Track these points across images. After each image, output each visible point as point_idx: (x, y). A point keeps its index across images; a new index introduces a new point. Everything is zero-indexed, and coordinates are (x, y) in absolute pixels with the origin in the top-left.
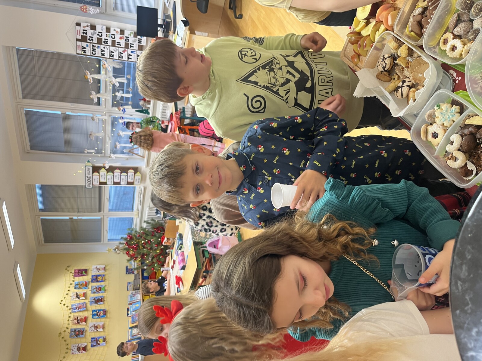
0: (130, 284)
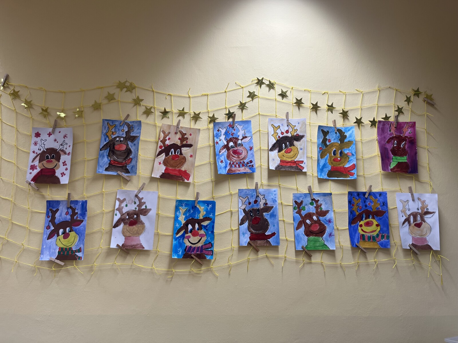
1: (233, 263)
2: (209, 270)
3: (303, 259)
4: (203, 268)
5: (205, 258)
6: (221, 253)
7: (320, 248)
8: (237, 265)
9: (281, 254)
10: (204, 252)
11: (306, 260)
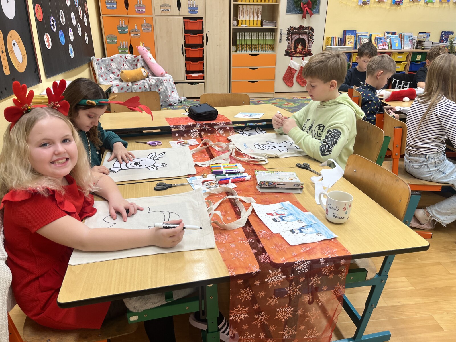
0: (427, 36)
1: (407, 6)
2: (400, 8)
3: (425, 5)
4: (399, 7)
5: (400, 4)
6: (404, 3)
7: (431, 2)
8: (408, 6)
9: (420, 4)
10: (400, 2)
11: (426, 5)
